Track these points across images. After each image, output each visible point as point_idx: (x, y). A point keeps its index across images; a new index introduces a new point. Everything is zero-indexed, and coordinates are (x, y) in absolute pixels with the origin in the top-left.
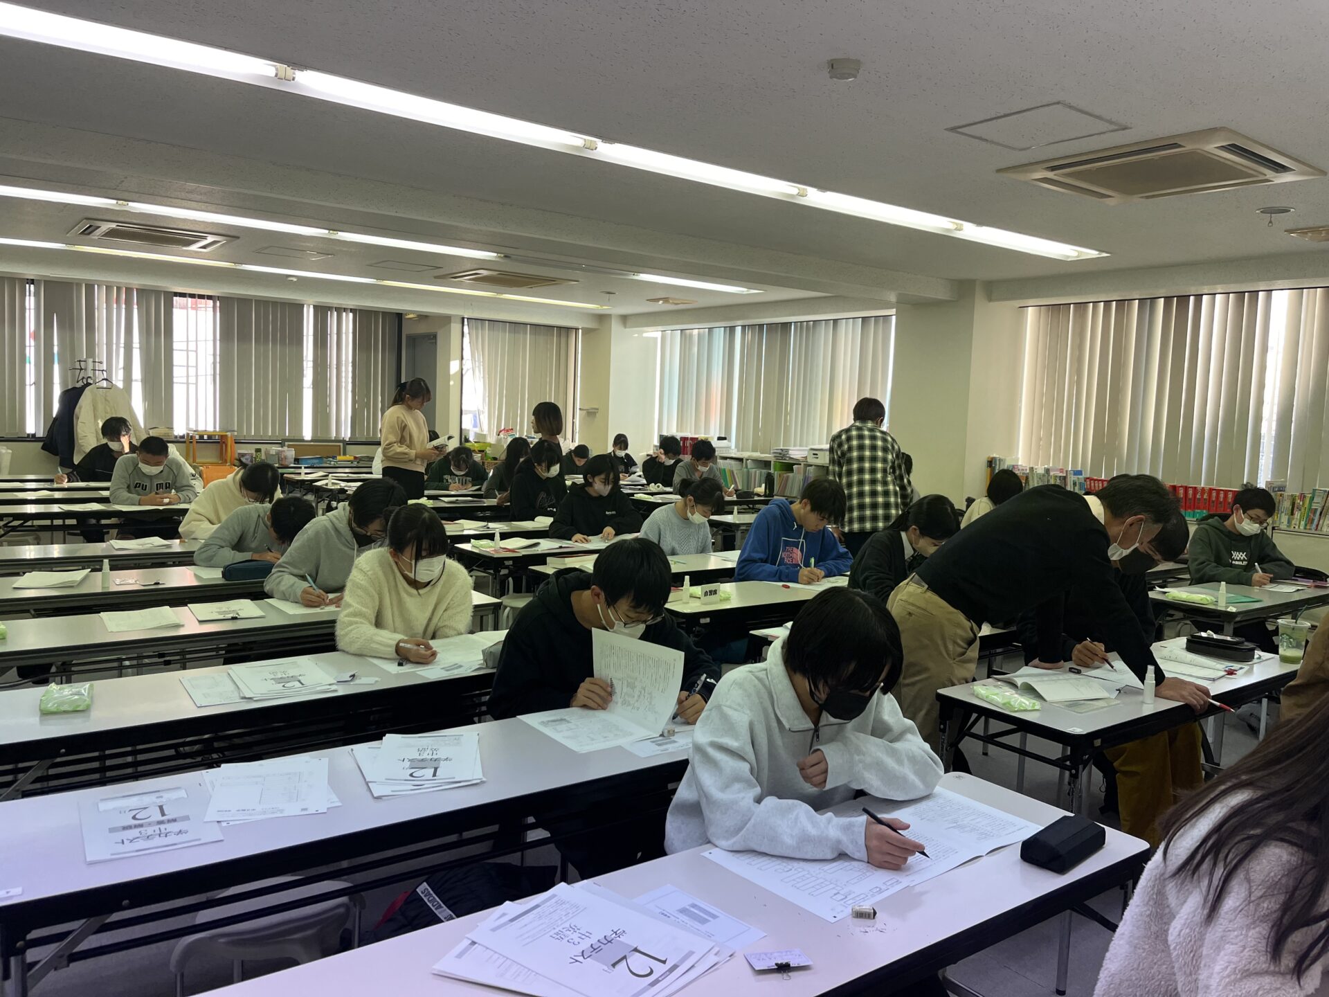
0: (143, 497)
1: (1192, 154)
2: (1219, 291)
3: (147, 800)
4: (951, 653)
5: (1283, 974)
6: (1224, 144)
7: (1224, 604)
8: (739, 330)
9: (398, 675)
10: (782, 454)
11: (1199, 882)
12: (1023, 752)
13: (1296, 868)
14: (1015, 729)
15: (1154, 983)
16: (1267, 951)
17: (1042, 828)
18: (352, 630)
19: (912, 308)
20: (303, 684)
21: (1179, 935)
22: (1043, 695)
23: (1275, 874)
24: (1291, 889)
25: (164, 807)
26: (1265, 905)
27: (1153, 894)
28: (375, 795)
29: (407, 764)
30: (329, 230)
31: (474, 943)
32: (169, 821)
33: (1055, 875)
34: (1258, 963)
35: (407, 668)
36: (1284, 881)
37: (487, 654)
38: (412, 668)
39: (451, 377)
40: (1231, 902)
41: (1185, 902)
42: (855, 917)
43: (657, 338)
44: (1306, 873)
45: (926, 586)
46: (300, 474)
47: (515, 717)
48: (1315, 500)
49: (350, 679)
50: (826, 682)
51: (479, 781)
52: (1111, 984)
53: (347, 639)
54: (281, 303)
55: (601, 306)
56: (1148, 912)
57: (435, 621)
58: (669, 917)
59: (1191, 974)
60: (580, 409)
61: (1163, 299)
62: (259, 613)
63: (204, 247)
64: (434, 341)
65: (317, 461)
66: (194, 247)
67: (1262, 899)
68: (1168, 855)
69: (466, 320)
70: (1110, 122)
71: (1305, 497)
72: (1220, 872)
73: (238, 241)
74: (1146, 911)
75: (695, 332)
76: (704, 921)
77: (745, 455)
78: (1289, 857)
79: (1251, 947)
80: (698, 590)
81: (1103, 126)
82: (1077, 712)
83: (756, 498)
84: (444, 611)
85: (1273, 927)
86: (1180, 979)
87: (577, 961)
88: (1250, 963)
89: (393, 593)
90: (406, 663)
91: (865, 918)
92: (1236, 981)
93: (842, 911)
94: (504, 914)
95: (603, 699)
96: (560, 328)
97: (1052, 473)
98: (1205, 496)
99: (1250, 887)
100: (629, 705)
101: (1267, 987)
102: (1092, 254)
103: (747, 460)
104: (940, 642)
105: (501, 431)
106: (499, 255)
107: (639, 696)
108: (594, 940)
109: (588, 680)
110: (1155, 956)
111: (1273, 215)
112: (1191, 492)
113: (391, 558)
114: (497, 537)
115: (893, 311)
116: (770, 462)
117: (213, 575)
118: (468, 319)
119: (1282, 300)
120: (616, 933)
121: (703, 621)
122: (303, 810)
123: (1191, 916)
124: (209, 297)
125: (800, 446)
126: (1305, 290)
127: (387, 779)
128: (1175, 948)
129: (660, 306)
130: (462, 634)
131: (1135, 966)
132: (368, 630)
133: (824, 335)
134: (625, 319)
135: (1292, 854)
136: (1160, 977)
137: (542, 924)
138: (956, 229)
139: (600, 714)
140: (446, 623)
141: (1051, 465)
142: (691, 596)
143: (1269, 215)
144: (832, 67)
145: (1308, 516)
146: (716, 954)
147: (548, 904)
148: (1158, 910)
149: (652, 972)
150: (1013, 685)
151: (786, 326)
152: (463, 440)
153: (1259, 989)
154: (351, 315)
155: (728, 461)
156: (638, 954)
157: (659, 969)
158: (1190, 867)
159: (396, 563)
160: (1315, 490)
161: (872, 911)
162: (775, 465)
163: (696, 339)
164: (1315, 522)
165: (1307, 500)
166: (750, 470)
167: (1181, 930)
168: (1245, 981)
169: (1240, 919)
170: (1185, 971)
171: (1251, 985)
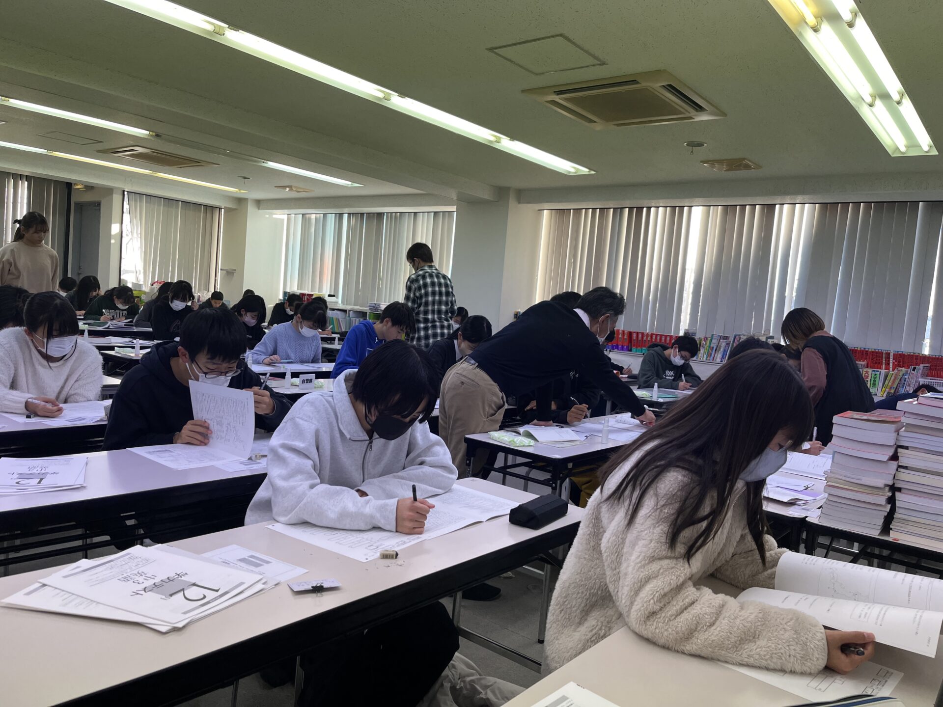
1: (645, 90)
2: (661, 205)
5: (677, 558)
6: (665, 84)
7: (656, 398)
8: (346, 216)
9: (25, 424)
10: (375, 307)
11: (623, 504)
13: (686, 485)
15: (591, 582)
16: (666, 543)
19: (468, 205)
21: (608, 542)
22: (537, 437)
23: (673, 489)
24: (683, 499)
26: (666, 511)
27: (592, 520)
29: (16, 476)
31: (44, 585)
33: (532, 530)
34: (660, 551)
35: (34, 420)
36: (679, 493)
39: (112, 237)
40: (643, 512)
41: (613, 519)
42: (381, 558)
43: (283, 220)
44: (693, 489)
45: (476, 364)
47: (125, 448)
48: (713, 341)
50: (377, 407)
51: (80, 486)
52: (563, 588)
55: (240, 190)
56: (589, 532)
57: (66, 389)
58: (229, 564)
59: (615, 569)
60: (221, 269)
61: (628, 209)
64: (98, 208)
67: (663, 508)
68: (604, 489)
69: (126, 193)
70: (595, 57)
71: (707, 339)
72: (636, 493)
74: (587, 532)
75: (313, 216)
76: (257, 565)
77: (348, 307)
78: (683, 477)
79: (656, 540)
80: (296, 381)
82: (559, 448)
84: (75, 382)
85: (670, 525)
86: (608, 573)
87: (138, 594)
88: (655, 551)
90: (34, 417)
91: (389, 558)
92: (644, 566)
93: (373, 556)
94: (77, 569)
95: (203, 437)
96: (206, 206)
98: (649, 339)
99: (657, 499)
101: (666, 567)
102: (584, 170)
103: (350, 311)
105: (155, 283)
106: (150, 133)
108: (157, 580)
109: (189, 423)
110: (592, 563)
111: (693, 148)
112: (640, 336)
113: (26, 336)
114: (137, 347)
115: (455, 208)
116: (367, 313)
118: (128, 192)
119: (698, 212)
120: (179, 575)
123: (617, 527)
126: (711, 207)
128: (605, 552)
129: (287, 193)
130: (91, 400)
131: (579, 571)
133: (407, 223)
134: (259, 203)
135: (684, 476)
136: (595, 577)
137: (112, 572)
138: (496, 141)
140: (76, 391)
142: (291, 383)
143: (691, 147)
145: (708, 352)
146: (264, 584)
147: (122, 559)
149: (205, 597)
150: (519, 433)
151: (380, 215)
153: (660, 569)
154: (26, 183)
155: (335, 311)
156: (195, 587)
157: (211, 595)
158: (618, 494)
159: (32, 340)
160: (713, 335)
161: (395, 553)
162: (370, 315)
163: (313, 221)
164: (713, 355)
165: (708, 341)
166: (352, 318)
167: (610, 538)
168: (651, 564)
169: (649, 522)
170: (612, 567)
171: (655, 566)
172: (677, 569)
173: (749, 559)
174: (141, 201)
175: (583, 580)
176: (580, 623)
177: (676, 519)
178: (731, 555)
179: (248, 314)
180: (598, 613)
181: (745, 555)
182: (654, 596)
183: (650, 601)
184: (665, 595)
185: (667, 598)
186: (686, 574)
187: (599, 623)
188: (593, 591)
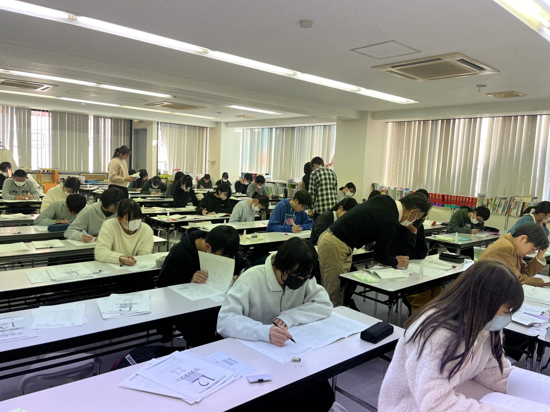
0: (17, 197)
1: (446, 63)
2: (462, 118)
3: (7, 321)
4: (341, 259)
5: (444, 379)
6: (459, 59)
7: (457, 241)
8: (274, 129)
9: (120, 270)
10: (291, 181)
12: (377, 300)
13: (449, 338)
14: (369, 290)
15: (401, 384)
16: (438, 370)
17: (370, 326)
18: (101, 252)
19: (343, 122)
20: (78, 274)
22: (380, 276)
23: (441, 340)
24: (447, 346)
25: (14, 324)
26: (438, 352)
27: (401, 350)
28: (104, 318)
29: (119, 305)
30: (97, 83)
31: (137, 375)
32: (16, 329)
33: (373, 344)
34: (435, 375)
35: (124, 267)
36: (445, 343)
37: (158, 262)
38: (126, 267)
39: (153, 147)
41: (411, 352)
42: (292, 362)
44: (453, 340)
45: (332, 233)
46: (87, 187)
47: (167, 286)
48: (496, 201)
49: (99, 272)
50: (287, 272)
51: (148, 312)
52: (386, 385)
53: (99, 256)
54: (79, 114)
55: (217, 118)
56: (399, 357)
57: (137, 248)
58: (218, 363)
59: (413, 380)
60: (208, 161)
61: (441, 120)
62: (62, 245)
63: (43, 90)
64: (146, 132)
65: (95, 182)
66: (39, 90)
67: (437, 350)
68: (406, 335)
69: (159, 123)
70: (413, 49)
71: (492, 199)
72: (422, 340)
73: (57, 87)
75: (256, 130)
76: (232, 364)
77: (276, 181)
78: (447, 334)
79: (432, 368)
80: (249, 236)
81: (412, 51)
82: (393, 283)
83: (280, 199)
84: (141, 244)
85: (440, 361)
86: (409, 382)
87: (179, 380)
88: (432, 375)
89: (119, 236)
90: (124, 265)
91: (296, 361)
92: (427, 381)
93: (288, 359)
94: (151, 364)
95: (204, 279)
96: (200, 127)
97: (397, 190)
98: (455, 199)
99: (432, 346)
100: (214, 281)
101: (438, 384)
102: (412, 102)
103: (277, 183)
104: (336, 255)
105: (174, 170)
106: (172, 96)
107: (218, 278)
108: (187, 373)
109: (198, 271)
110: (401, 374)
111: (480, 88)
112: (449, 197)
113: (118, 222)
114: (168, 214)
115: (335, 123)
116: (286, 184)
117: (44, 229)
118: (160, 122)
119: (486, 121)
120: (196, 370)
121: (251, 248)
122: (72, 324)
123: (413, 357)
124: (47, 111)
125: (299, 178)
126: (495, 118)
127: (109, 312)
128: (407, 370)
129: (242, 119)
130: (148, 253)
131: (395, 377)
132: (108, 252)
133: (308, 132)
134: (227, 124)
136: (403, 381)
137: (166, 367)
138: (358, 90)
139: (202, 285)
140: (142, 249)
141: (397, 186)
142: (247, 238)
143: (479, 88)
144: (301, 23)
145: (493, 207)
146: (235, 377)
147: (170, 359)
148: (403, 356)
149: (208, 384)
150: (370, 273)
151: (293, 128)
152: (158, 173)
153: (435, 385)
154: (110, 120)
155: (269, 183)
156: (204, 377)
157: (211, 382)
158: (413, 339)
159: (120, 223)
160: (496, 197)
161: (299, 359)
162: (288, 185)
163: (256, 133)
164: (496, 209)
165: (493, 201)
166: (278, 187)
167: (409, 363)
168: (430, 381)
169: (428, 358)
170: (411, 379)
171: (432, 383)
172: (444, 385)
173: (493, 372)
174: (167, 127)
175: (397, 382)
176: (396, 404)
177: (444, 356)
178: (483, 369)
179: (223, 193)
180: (406, 400)
181: (491, 370)
182: (432, 399)
183: (430, 402)
184: (438, 399)
185: (439, 401)
186: (450, 387)
187: (406, 406)
188: (402, 389)
